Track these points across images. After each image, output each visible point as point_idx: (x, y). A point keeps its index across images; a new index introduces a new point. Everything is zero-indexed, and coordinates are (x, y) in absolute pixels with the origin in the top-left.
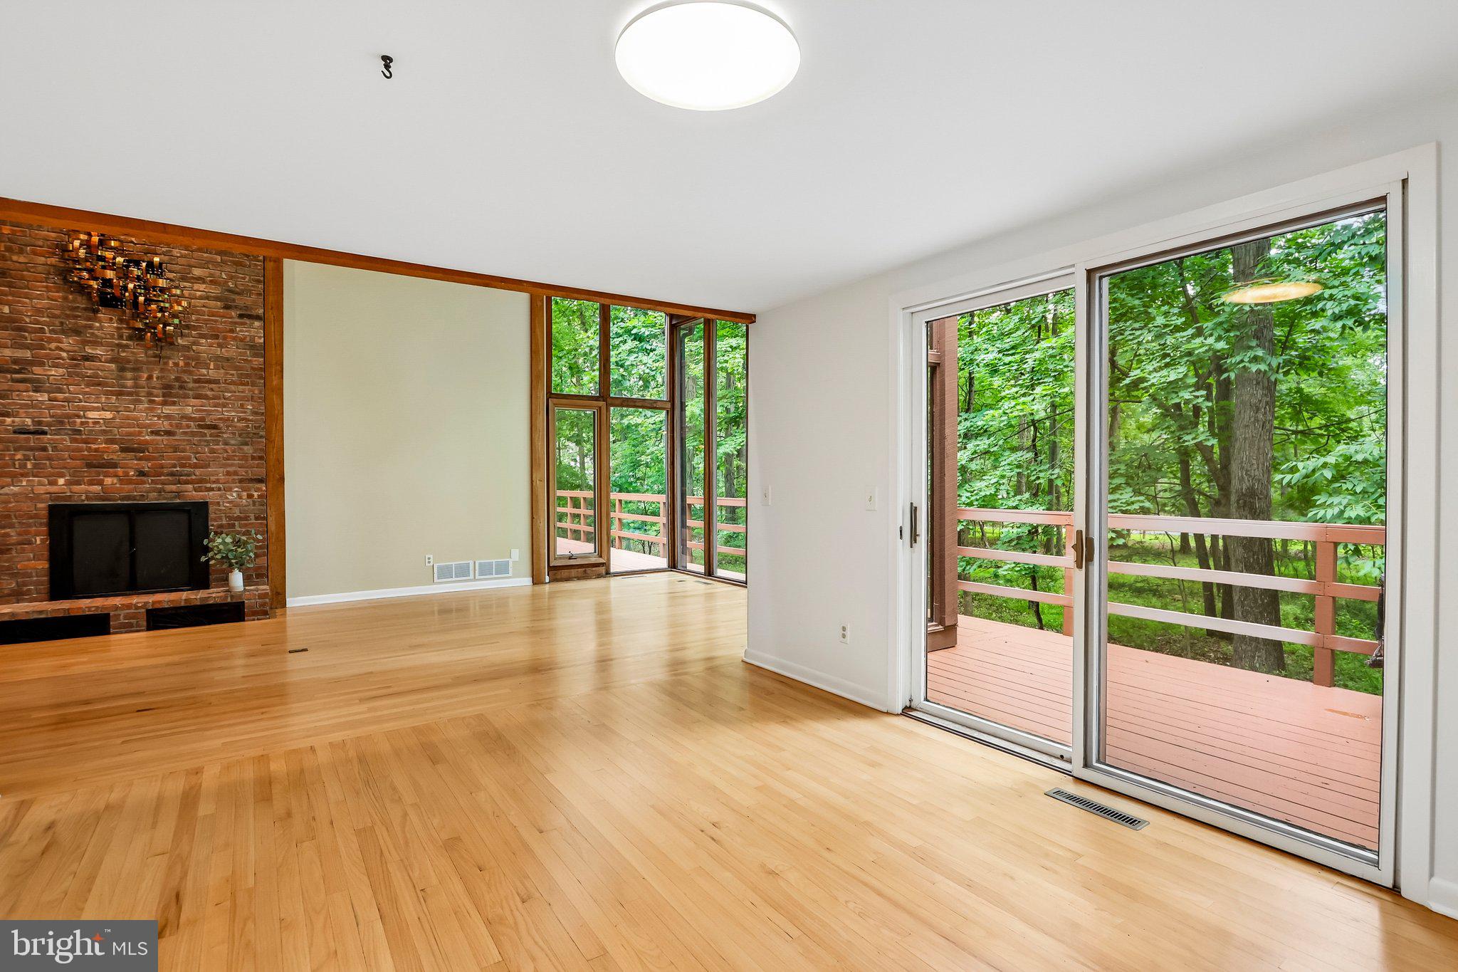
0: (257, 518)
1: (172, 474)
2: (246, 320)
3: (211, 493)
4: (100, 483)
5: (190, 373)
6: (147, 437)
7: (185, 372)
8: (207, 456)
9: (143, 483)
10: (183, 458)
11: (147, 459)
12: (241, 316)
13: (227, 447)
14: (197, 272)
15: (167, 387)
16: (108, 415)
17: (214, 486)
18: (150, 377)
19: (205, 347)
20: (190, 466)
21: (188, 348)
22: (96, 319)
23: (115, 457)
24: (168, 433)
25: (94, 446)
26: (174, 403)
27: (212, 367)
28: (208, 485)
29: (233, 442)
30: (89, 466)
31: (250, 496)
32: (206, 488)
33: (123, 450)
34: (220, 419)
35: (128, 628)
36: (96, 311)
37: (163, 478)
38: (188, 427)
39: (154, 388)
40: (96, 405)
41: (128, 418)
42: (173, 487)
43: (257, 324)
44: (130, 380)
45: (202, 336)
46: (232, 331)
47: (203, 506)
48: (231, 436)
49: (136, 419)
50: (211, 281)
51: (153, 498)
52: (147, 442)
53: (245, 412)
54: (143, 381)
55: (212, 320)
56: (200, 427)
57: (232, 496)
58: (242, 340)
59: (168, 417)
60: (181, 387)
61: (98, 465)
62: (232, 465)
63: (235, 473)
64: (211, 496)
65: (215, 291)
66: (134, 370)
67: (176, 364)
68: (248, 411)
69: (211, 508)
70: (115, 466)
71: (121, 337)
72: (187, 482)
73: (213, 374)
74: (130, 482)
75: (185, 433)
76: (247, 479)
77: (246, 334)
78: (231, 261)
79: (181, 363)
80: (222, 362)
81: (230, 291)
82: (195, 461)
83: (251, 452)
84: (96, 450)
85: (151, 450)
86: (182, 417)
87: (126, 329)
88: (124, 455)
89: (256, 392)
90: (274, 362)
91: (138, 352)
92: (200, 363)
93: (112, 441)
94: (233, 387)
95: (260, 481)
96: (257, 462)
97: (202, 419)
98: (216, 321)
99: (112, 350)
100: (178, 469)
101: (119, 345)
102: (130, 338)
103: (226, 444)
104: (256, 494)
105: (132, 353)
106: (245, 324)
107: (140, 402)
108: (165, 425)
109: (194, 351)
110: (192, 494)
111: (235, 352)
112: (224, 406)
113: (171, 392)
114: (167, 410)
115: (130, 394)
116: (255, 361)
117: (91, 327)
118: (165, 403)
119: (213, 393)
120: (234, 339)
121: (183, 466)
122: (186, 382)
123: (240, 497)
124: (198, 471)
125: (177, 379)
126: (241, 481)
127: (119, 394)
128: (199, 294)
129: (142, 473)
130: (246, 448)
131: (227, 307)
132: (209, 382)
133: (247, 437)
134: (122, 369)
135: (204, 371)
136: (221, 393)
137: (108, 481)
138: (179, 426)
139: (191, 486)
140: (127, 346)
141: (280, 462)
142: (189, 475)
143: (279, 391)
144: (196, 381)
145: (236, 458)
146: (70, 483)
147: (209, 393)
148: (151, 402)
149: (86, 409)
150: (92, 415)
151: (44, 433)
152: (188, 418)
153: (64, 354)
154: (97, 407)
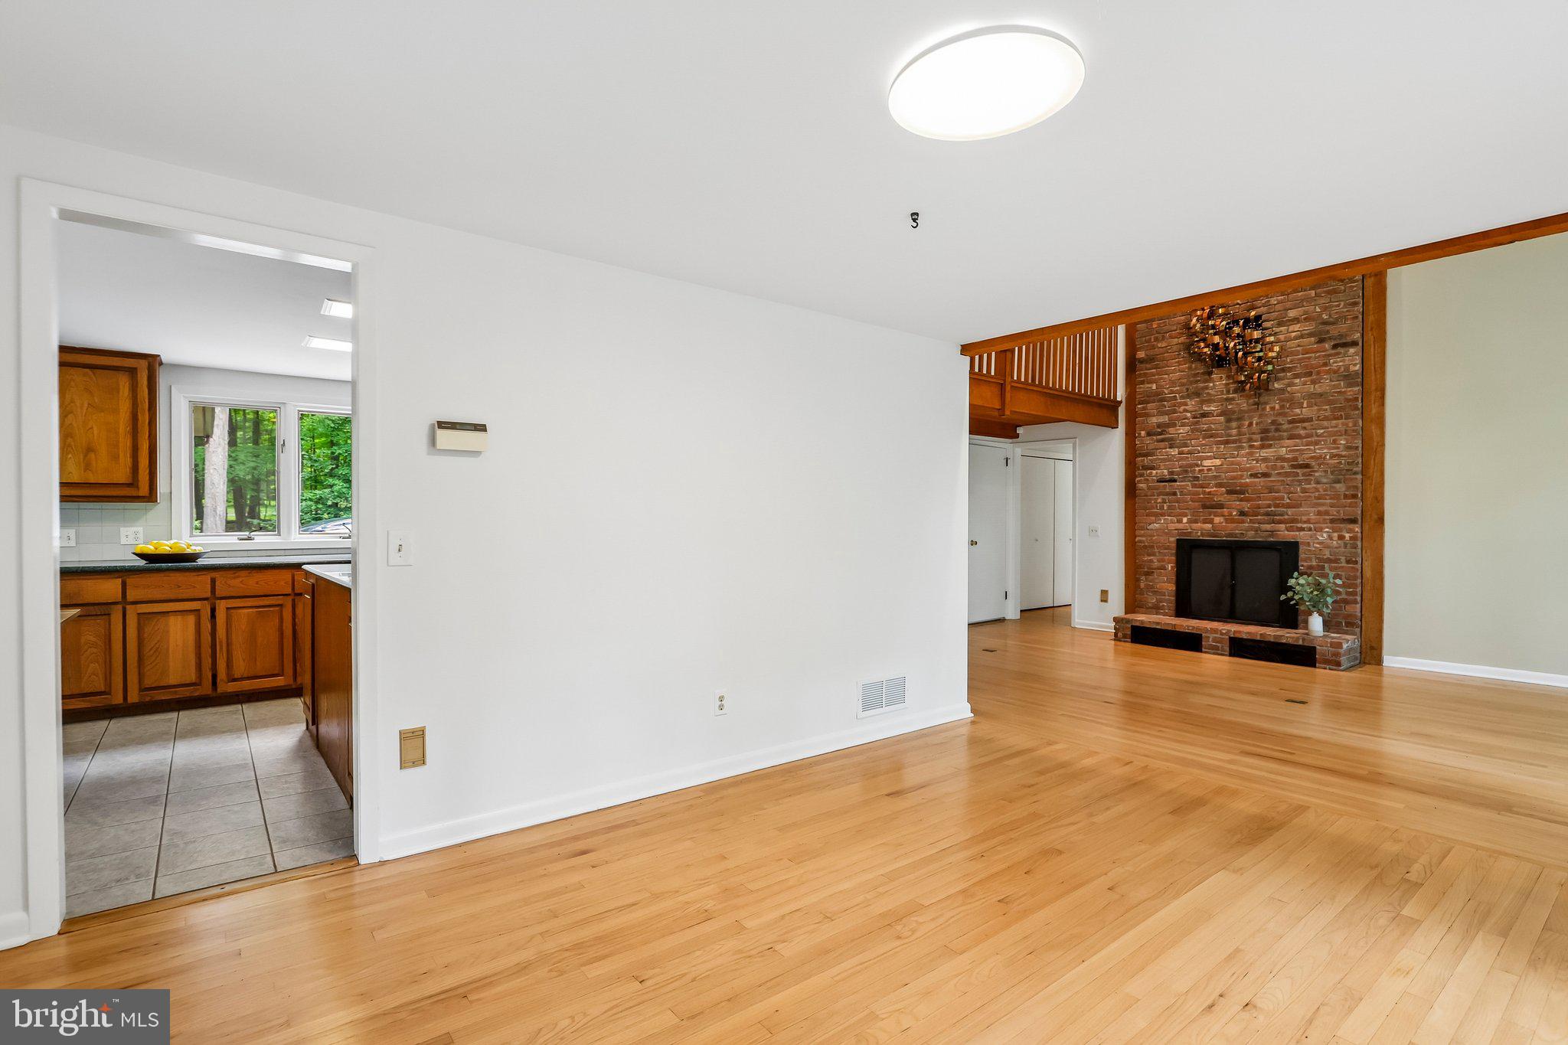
0: (1348, 562)
1: (1267, 514)
2: (1341, 350)
3: (1302, 533)
4: (1211, 522)
5: (1284, 415)
6: (1247, 480)
7: (1280, 414)
8: (1300, 496)
9: (1243, 522)
10: (1276, 498)
11: (1247, 500)
12: (1335, 347)
13: (1319, 486)
14: (1292, 314)
15: (1265, 431)
16: (1218, 462)
17: (1305, 526)
18: (1251, 424)
19: (1300, 387)
20: (1283, 506)
21: (1282, 391)
22: (1210, 380)
23: (1222, 499)
24: (1265, 475)
25: (1207, 490)
26: (1270, 446)
27: (1305, 405)
28: (1299, 525)
29: (1324, 480)
30: (1204, 507)
31: (1341, 538)
32: (1297, 527)
33: (1229, 492)
34: (1312, 458)
35: (1215, 650)
36: (1210, 373)
37: (1259, 517)
38: (1283, 467)
39: (1254, 434)
40: (1209, 454)
41: (1232, 463)
42: (1268, 527)
43: (1352, 350)
44: (1235, 429)
45: (1297, 376)
46: (1325, 364)
47: (1292, 547)
48: (1323, 474)
49: (1239, 464)
50: (1305, 319)
51: (1250, 536)
52: (1247, 485)
53: (1338, 448)
54: (1245, 429)
55: (1306, 358)
56: (1293, 467)
57: (1323, 537)
58: (1335, 372)
59: (1265, 460)
60: (1277, 430)
61: (1211, 506)
62: (1323, 505)
63: (1327, 513)
64: (1301, 536)
65: (1309, 327)
66: (1239, 419)
67: (1273, 408)
68: (1341, 446)
69: (1302, 548)
70: (1221, 506)
71: (1228, 392)
72: (1280, 522)
73: (1306, 412)
74: (1233, 521)
75: (1279, 474)
76: (1339, 519)
77: (1340, 364)
78: (1325, 292)
79: (1277, 407)
80: (1315, 398)
81: (1325, 323)
82: (1288, 501)
83: (1344, 489)
84: (1209, 493)
85: (1250, 491)
86: (1277, 459)
87: (1232, 383)
88: (1229, 497)
89: (1350, 425)
90: (1373, 388)
91: (1242, 403)
92: (1294, 403)
93: (1220, 485)
94: (1325, 423)
95: (1354, 521)
96: (1351, 501)
97: (1295, 459)
98: (1309, 358)
99: (1222, 405)
100: (1273, 509)
101: (1227, 399)
102: (1235, 391)
103: (1318, 483)
104: (1347, 536)
105: (1237, 404)
106: (1338, 354)
107: (1242, 448)
108: (1262, 467)
109: (1289, 392)
110: (1284, 534)
111: (1327, 386)
112: (1316, 443)
113: (1268, 436)
114: (1264, 453)
115: (1234, 442)
116: (1350, 391)
117: (1207, 388)
118: (1262, 447)
119: (1306, 431)
120: (1328, 372)
121: (1277, 506)
122: (1281, 424)
123: (1331, 538)
124: (1290, 511)
125: (1273, 422)
126: (1332, 521)
127: (1227, 442)
128: (1294, 334)
129: (1242, 513)
130: (1338, 486)
131: (1321, 341)
132: (1303, 421)
133: (1339, 475)
134: (1229, 421)
135: (1298, 411)
136: (1313, 431)
137: (1217, 520)
138: (1274, 468)
139: (1283, 526)
140: (1233, 399)
141: (1379, 500)
142: (1282, 515)
143: (1380, 421)
144: (1290, 422)
145: (1328, 497)
146: (1190, 521)
147: (1302, 432)
148: (1251, 447)
149: (1203, 459)
150: (1207, 463)
151: (1175, 481)
152: (1282, 459)
153: (1189, 415)
154: (1210, 456)
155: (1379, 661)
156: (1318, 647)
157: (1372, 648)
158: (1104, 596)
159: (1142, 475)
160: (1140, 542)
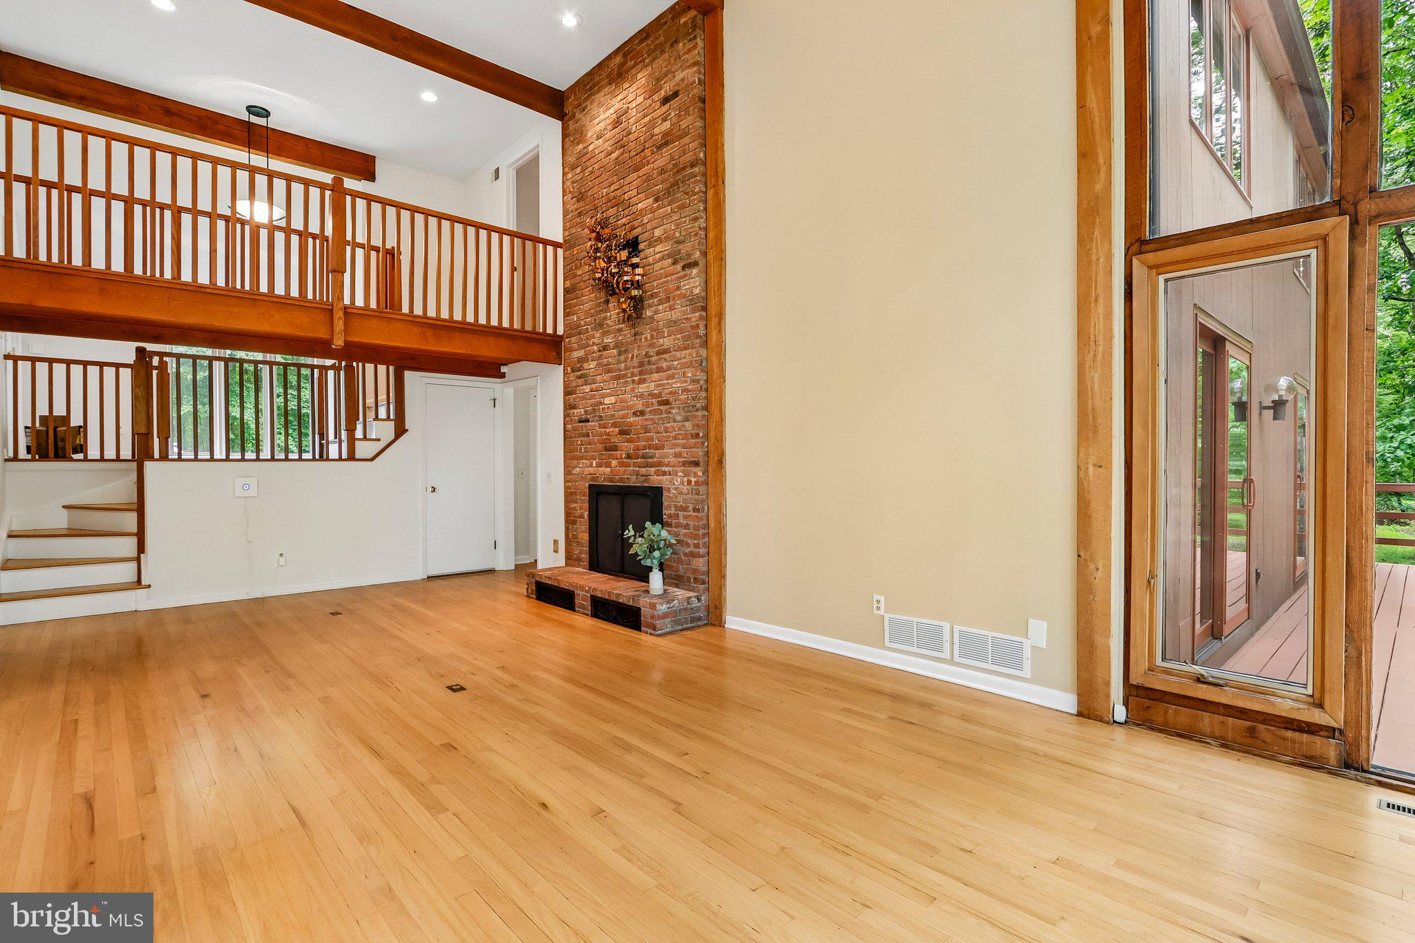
0: (694, 510)
1: (644, 457)
2: (688, 271)
3: (665, 477)
4: (610, 466)
5: (652, 345)
6: (631, 419)
8: (664, 436)
9: (629, 465)
10: (649, 439)
11: (632, 441)
12: (684, 268)
13: (675, 424)
14: (657, 233)
15: (641, 364)
16: (613, 399)
17: (666, 469)
18: (633, 357)
19: (662, 314)
20: (653, 447)
21: (652, 318)
22: (607, 310)
23: (616, 440)
24: (642, 413)
25: (608, 430)
26: (645, 381)
27: (666, 334)
28: (663, 469)
29: (678, 418)
30: (606, 449)
31: (689, 482)
32: (662, 471)
33: (620, 433)
34: (671, 393)
35: (582, 610)
36: (608, 302)
37: (639, 460)
38: (653, 404)
39: (635, 367)
40: (608, 391)
41: (622, 401)
42: (644, 471)
43: (695, 271)
44: (623, 362)
45: (661, 302)
46: (678, 288)
47: (660, 492)
48: (677, 411)
49: (626, 401)
50: (665, 238)
51: (634, 482)
52: (631, 424)
53: (686, 382)
54: (629, 363)
55: (666, 282)
56: (660, 403)
57: (677, 481)
58: (684, 296)
59: (641, 396)
60: (649, 363)
61: (610, 448)
62: (678, 446)
63: (680, 455)
64: (663, 481)
65: (668, 247)
66: (625, 352)
67: (646, 338)
68: (689, 380)
69: (665, 494)
70: (616, 448)
71: (619, 322)
72: (651, 465)
73: (666, 342)
74: (623, 465)
75: (651, 411)
76: (688, 462)
77: (687, 287)
79: (649, 337)
80: (672, 326)
81: (678, 242)
82: (657, 442)
83: (691, 428)
84: (609, 434)
85: (633, 431)
86: (649, 395)
87: (621, 312)
88: (620, 438)
90: (713, 314)
91: (627, 334)
92: (659, 332)
93: (615, 425)
94: (678, 354)
95: (697, 464)
96: (694, 441)
97: (660, 395)
98: (668, 281)
99: (615, 336)
100: (647, 451)
101: (618, 330)
102: (623, 321)
103: (675, 421)
104: (693, 480)
105: (625, 335)
106: (686, 276)
107: (626, 382)
108: (640, 405)
109: (656, 320)
110: (656, 480)
111: (679, 312)
112: (673, 377)
113: (643, 369)
114: (641, 389)
115: (623, 377)
116: (695, 317)
117: (606, 318)
118: (642, 381)
119: (667, 363)
120: (680, 297)
121: (649, 447)
122: (651, 356)
123: (682, 483)
124: (658, 452)
125: (647, 355)
126: (684, 464)
127: (618, 378)
128: (658, 256)
129: (628, 456)
130: (687, 424)
131: (675, 262)
132: (665, 352)
133: (689, 409)
134: (619, 354)
135: (662, 341)
136: (671, 363)
137: (614, 463)
138: (647, 405)
139: (653, 469)
140: (622, 330)
141: (720, 440)
142: (652, 457)
143: (721, 350)
144: (657, 354)
145: (681, 437)
146: (599, 465)
147: (665, 365)
148: (633, 381)
149: (604, 396)
150: (607, 401)
151: (588, 421)
152: (651, 395)
153: (596, 348)
154: (608, 394)
155: (720, 623)
156: (642, 608)
157: (716, 607)
158: (556, 546)
159: (571, 415)
160: (571, 487)
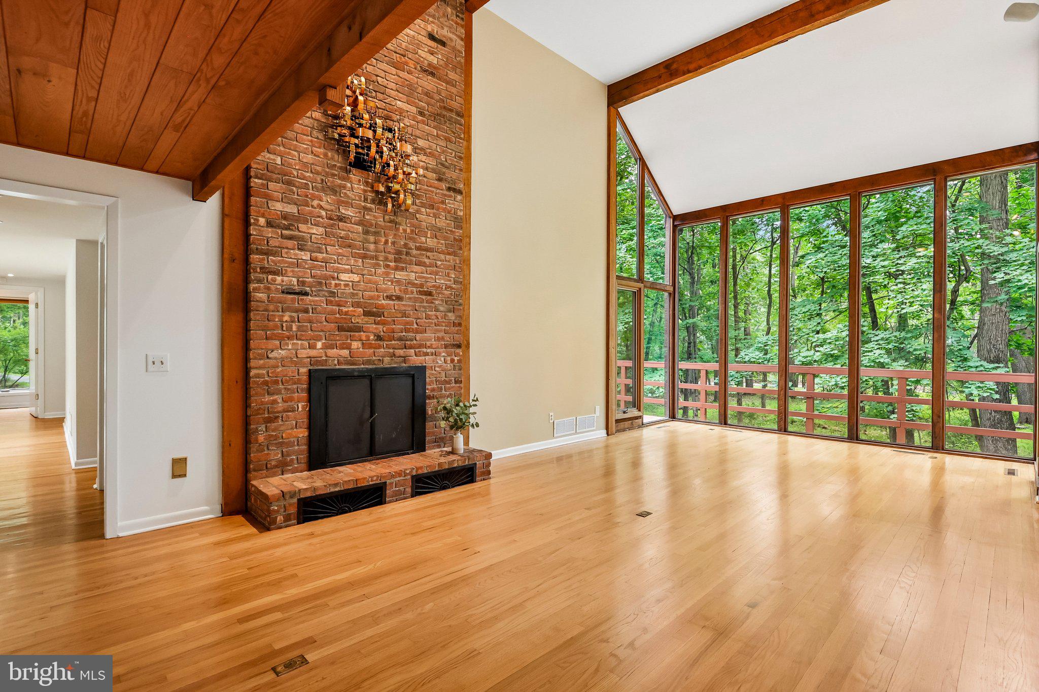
0: (456, 382)
1: (400, 339)
2: (452, 193)
3: (427, 358)
4: (348, 347)
5: (413, 240)
6: (383, 301)
7: (410, 238)
8: (425, 322)
9: (379, 347)
10: (407, 323)
11: (384, 323)
12: (449, 189)
13: (438, 313)
14: (420, 143)
15: (399, 253)
16: (356, 278)
17: (429, 350)
18: (386, 242)
19: (425, 217)
20: (413, 331)
21: (413, 215)
22: (347, 179)
23: (360, 321)
24: (399, 298)
25: (345, 309)
26: (402, 269)
27: (429, 236)
28: (425, 350)
29: (441, 309)
30: (340, 329)
31: (452, 361)
32: (423, 352)
33: (367, 314)
34: (434, 286)
36: (348, 172)
37: (393, 342)
38: (412, 292)
39: (389, 252)
40: (347, 267)
41: (370, 282)
42: (401, 352)
43: (458, 197)
44: (372, 243)
45: (423, 205)
46: (443, 202)
47: (422, 369)
48: (441, 303)
49: (376, 283)
50: (430, 153)
51: (387, 363)
52: (383, 307)
53: (450, 281)
54: (381, 247)
55: (430, 191)
56: (421, 293)
57: (440, 361)
58: (449, 212)
59: (399, 282)
60: (407, 254)
61: (348, 329)
62: (440, 331)
63: (443, 339)
64: (428, 361)
65: (432, 163)
66: (376, 234)
67: (405, 231)
68: (452, 279)
69: (428, 372)
70: (359, 329)
71: (366, 200)
72: (411, 347)
73: (431, 243)
74: (370, 346)
75: (410, 298)
76: (450, 344)
77: (452, 206)
78: (443, 136)
79: (408, 231)
80: (437, 232)
81: (442, 164)
82: (416, 326)
83: (453, 318)
84: (346, 313)
85: (386, 314)
86: (409, 283)
87: (370, 191)
88: (366, 319)
89: (458, 262)
90: (466, 234)
91: (376, 216)
92: (418, 230)
93: (356, 305)
94: (442, 256)
95: (458, 346)
96: (457, 328)
97: (422, 286)
98: (432, 192)
99: (360, 212)
100: (404, 334)
101: (365, 208)
102: (373, 202)
103: (437, 310)
104: (455, 359)
105: (374, 216)
106: (451, 196)
107: (379, 265)
108: (396, 290)
109: (417, 219)
110: (413, 358)
111: (444, 222)
112: (436, 273)
113: (401, 258)
114: (400, 275)
115: (372, 258)
116: (458, 232)
117: (344, 187)
118: (397, 269)
119: (430, 261)
120: (444, 210)
121: (407, 330)
122: (411, 249)
123: (445, 362)
124: (418, 336)
125: (406, 245)
126: (446, 347)
127: (364, 257)
129: (379, 338)
130: (450, 314)
131: (440, 180)
132: (428, 250)
133: (450, 305)
134: (366, 232)
135: (423, 239)
136: (434, 261)
137: (355, 345)
138: (406, 292)
139: (413, 351)
140: (370, 210)
141: (468, 328)
142: (411, 340)
143: (468, 262)
144: (418, 248)
145: (444, 324)
146: (325, 347)
147: (427, 261)
148: (387, 266)
149: (339, 271)
150: (344, 277)
151: (306, 294)
152: (410, 283)
153: (323, 213)
154: (348, 269)
158: (179, 468)
159: (260, 281)
160: (258, 376)
